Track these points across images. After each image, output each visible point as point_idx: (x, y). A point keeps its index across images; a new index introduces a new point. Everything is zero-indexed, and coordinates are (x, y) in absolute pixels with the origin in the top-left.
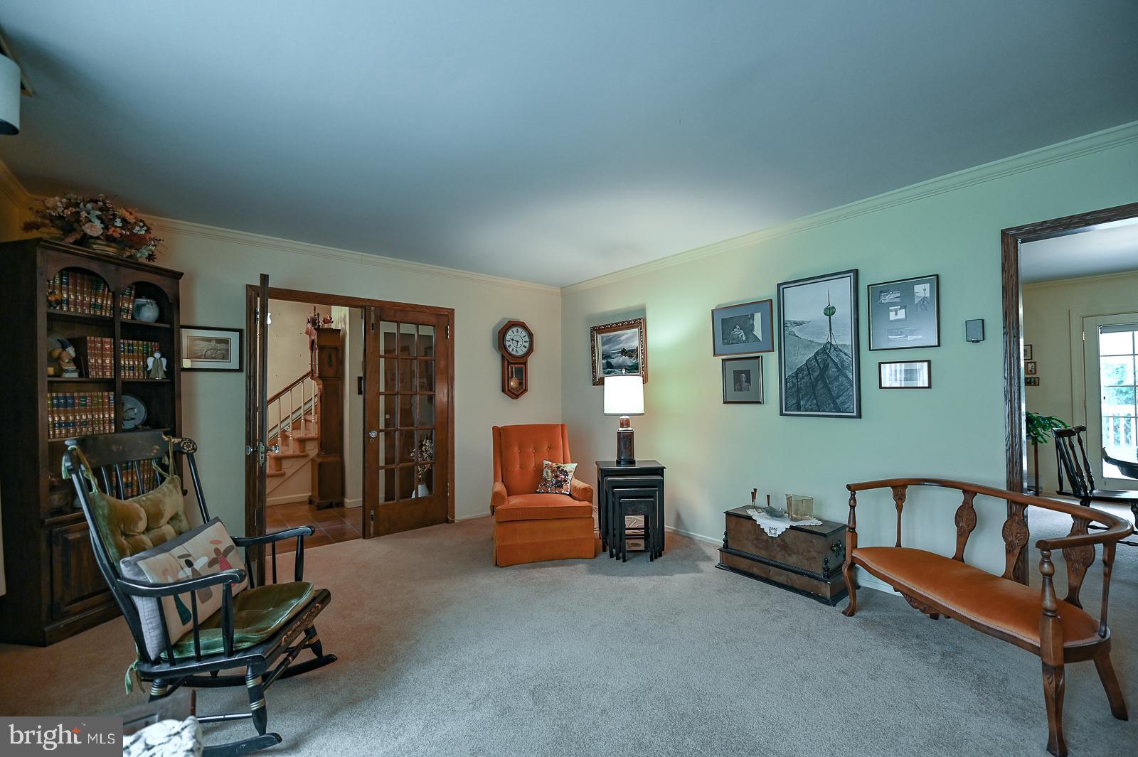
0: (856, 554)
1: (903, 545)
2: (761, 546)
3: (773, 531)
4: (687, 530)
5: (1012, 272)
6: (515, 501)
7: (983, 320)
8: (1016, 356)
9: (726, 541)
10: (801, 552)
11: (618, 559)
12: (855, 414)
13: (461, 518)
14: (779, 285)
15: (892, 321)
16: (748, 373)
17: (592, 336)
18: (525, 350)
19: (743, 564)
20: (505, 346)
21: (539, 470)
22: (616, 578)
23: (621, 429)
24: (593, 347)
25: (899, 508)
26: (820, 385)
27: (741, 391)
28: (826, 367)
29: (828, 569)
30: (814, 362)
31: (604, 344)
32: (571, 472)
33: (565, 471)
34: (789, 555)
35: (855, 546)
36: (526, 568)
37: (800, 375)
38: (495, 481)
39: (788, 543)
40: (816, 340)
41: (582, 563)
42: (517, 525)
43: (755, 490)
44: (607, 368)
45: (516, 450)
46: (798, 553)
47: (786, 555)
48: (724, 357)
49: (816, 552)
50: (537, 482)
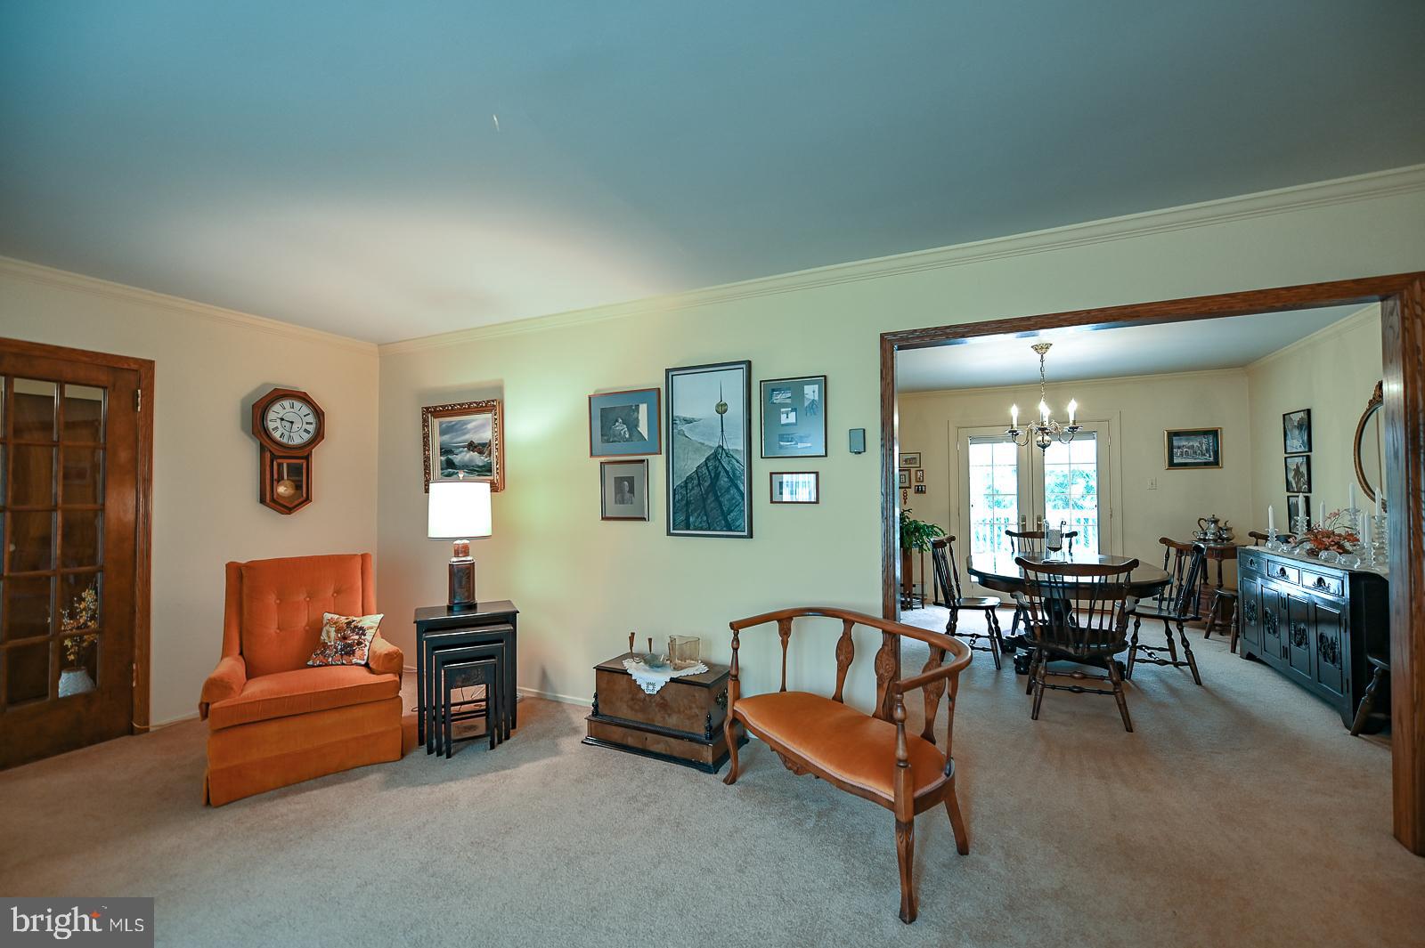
0: (738, 707)
1: (789, 688)
2: (637, 707)
3: (651, 687)
4: (556, 692)
5: (889, 380)
6: (258, 688)
7: (864, 430)
8: (891, 470)
9: (596, 706)
10: (682, 710)
11: (439, 754)
12: (746, 534)
13: (158, 723)
14: (668, 371)
15: (783, 425)
16: (631, 480)
17: (425, 421)
18: (306, 437)
19: (616, 733)
20: (266, 431)
21: (316, 628)
22: (426, 789)
23: (455, 559)
24: (426, 437)
25: (785, 644)
26: (711, 498)
27: (623, 503)
28: (717, 475)
29: (711, 727)
30: (704, 470)
31: (442, 433)
32: (372, 628)
33: (361, 628)
34: (669, 715)
35: (738, 697)
36: (269, 800)
37: (690, 486)
38: (225, 654)
39: (669, 700)
40: (706, 443)
41: (379, 771)
42: (252, 730)
43: (633, 634)
44: (447, 469)
45: (272, 599)
46: (679, 712)
47: (666, 716)
48: (603, 459)
49: (697, 708)
50: (311, 648)
